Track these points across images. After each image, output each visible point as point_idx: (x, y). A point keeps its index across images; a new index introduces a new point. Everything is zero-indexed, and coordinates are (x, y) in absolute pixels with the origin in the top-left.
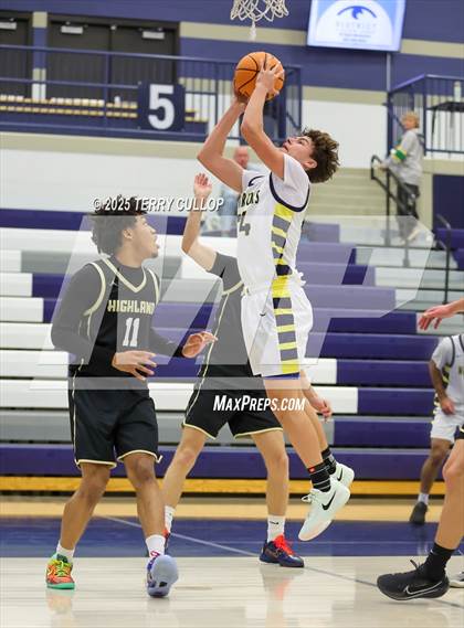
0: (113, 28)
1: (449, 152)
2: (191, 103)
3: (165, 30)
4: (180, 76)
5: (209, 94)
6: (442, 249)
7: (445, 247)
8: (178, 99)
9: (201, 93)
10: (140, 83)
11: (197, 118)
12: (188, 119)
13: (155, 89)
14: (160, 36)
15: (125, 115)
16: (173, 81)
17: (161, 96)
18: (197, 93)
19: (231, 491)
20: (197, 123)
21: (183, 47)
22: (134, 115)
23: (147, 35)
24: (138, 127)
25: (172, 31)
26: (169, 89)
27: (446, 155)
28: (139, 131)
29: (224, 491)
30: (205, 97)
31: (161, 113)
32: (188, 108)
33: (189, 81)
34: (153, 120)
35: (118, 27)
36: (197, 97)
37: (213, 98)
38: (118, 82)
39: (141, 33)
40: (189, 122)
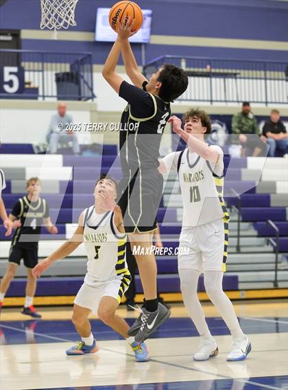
2: (28, 76)
3: (12, 35)
4: (22, 61)
5: (39, 71)
8: (21, 75)
9: (34, 71)
11: (32, 86)
12: (27, 86)
13: (7, 70)
14: (9, 38)
16: (18, 65)
17: (11, 73)
20: (32, 89)
21: (23, 44)
23: (2, 38)
25: (16, 35)
26: (15, 69)
30: (36, 73)
31: (11, 83)
32: (27, 80)
33: (27, 64)
34: (6, 87)
36: (32, 73)
37: (41, 73)
40: (28, 88)
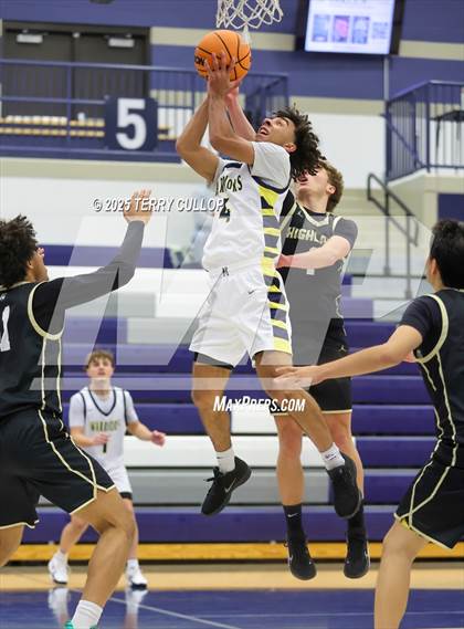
0: (76, 35)
2: (165, 118)
3: (134, 37)
4: (152, 88)
5: (185, 108)
8: (150, 114)
9: (176, 107)
10: (107, 97)
11: (171, 136)
12: (161, 137)
13: (125, 104)
14: (129, 43)
15: (91, 134)
16: (144, 95)
17: (131, 111)
18: (171, 107)
20: (172, 141)
21: (155, 56)
22: (100, 134)
23: (114, 42)
24: (106, 146)
25: (141, 37)
26: (139, 104)
27: (453, 171)
28: (106, 151)
30: (180, 112)
31: (130, 131)
32: (162, 124)
33: (163, 94)
34: (122, 139)
35: (83, 35)
36: (171, 111)
37: (189, 112)
38: (82, 97)
39: (107, 41)
40: (162, 141)
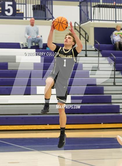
1: (99, 20)
2: (18, 7)
5: (24, 4)
6: (97, 51)
7: (98, 50)
8: (14, 6)
10: (2, 1)
11: (20, 12)
12: (17, 12)
13: (7, 3)
17: (9, 5)
19: (31, 129)
20: (20, 13)
26: (11, 3)
27: (98, 21)
28: (2, 16)
29: (29, 129)
30: (22, 5)
31: (9, 11)
32: (17, 9)
34: (6, 13)
36: (20, 5)
37: (25, 5)
40: (17, 13)
